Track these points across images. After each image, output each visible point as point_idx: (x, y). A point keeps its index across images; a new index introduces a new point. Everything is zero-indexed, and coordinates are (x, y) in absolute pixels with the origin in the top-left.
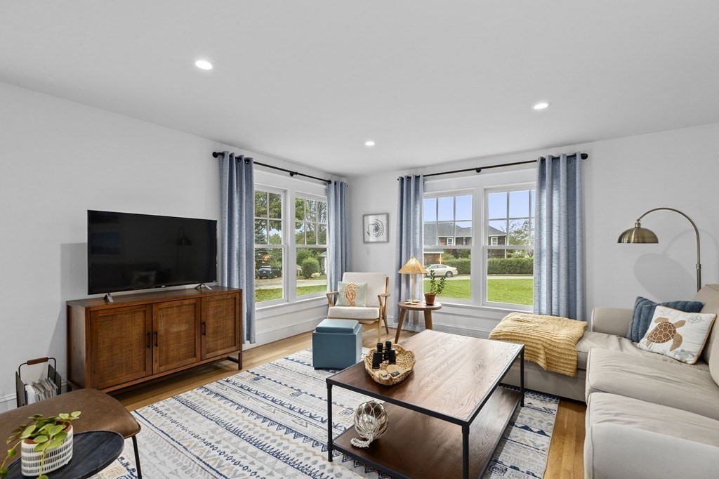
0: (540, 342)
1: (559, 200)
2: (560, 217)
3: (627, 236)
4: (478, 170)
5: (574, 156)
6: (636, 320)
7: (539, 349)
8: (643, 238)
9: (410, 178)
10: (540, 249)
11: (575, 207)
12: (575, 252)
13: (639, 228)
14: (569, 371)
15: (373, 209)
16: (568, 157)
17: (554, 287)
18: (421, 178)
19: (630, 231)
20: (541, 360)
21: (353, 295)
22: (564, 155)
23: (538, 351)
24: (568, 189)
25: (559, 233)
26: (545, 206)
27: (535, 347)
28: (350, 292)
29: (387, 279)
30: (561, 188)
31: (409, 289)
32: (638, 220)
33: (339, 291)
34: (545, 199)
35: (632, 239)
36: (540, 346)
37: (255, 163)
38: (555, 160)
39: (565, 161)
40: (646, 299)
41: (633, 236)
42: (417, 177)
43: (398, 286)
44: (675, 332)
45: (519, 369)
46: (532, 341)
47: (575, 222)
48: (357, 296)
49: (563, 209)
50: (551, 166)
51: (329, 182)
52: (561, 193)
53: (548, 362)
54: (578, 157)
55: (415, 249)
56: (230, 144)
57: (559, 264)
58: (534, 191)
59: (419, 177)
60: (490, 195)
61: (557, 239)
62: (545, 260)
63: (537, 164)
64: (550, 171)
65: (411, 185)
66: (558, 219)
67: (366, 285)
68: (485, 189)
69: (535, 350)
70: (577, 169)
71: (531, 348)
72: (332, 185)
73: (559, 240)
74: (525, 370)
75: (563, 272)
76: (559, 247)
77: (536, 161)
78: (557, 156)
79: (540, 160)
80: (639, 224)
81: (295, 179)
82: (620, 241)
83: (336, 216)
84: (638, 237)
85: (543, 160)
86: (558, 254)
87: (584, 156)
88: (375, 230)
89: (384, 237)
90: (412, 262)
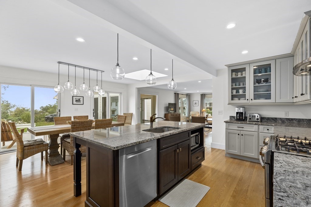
15: (195, 100)
29: (199, 113)
31: (203, 114)
37: (179, 94)
51: (187, 95)
55: (204, 107)
56: (176, 91)
59: (205, 94)
67: (195, 114)
88: (196, 104)
89: (197, 105)
90: (204, 109)
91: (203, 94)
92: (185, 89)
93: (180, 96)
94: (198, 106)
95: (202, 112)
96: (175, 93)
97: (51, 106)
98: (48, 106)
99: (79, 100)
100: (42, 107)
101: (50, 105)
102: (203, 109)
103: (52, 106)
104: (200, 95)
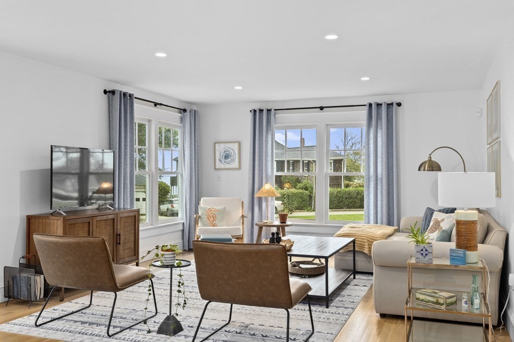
0: (366, 238)
1: (382, 137)
2: (382, 150)
3: (423, 166)
4: (322, 109)
5: (392, 104)
6: (424, 222)
7: (365, 242)
8: (432, 167)
9: (263, 110)
10: (369, 175)
11: (393, 143)
12: (393, 178)
13: (430, 160)
15: (224, 137)
16: (388, 104)
17: (379, 205)
18: (273, 111)
19: (425, 163)
20: (366, 249)
21: (214, 217)
22: (385, 103)
23: (364, 243)
24: (388, 129)
25: (382, 163)
26: (372, 142)
27: (362, 242)
28: (211, 215)
29: (243, 202)
30: (383, 128)
31: (262, 211)
32: (430, 155)
33: (200, 214)
34: (372, 136)
35: (426, 169)
36: (365, 241)
37: (136, 98)
38: (379, 105)
39: (386, 107)
40: (431, 209)
41: (427, 166)
42: (269, 111)
43: (251, 209)
44: (440, 225)
45: (352, 258)
46: (361, 237)
47: (393, 154)
48: (217, 218)
49: (385, 145)
50: (376, 110)
51: (185, 111)
52: (383, 132)
54: (395, 105)
55: (267, 175)
57: (382, 187)
58: (365, 129)
59: (271, 110)
60: (332, 129)
61: (381, 167)
63: (367, 108)
64: (376, 115)
66: (381, 152)
67: (225, 208)
68: (327, 125)
69: (362, 243)
70: (394, 113)
71: (360, 242)
72: (188, 113)
73: (382, 168)
74: (356, 258)
75: (385, 192)
76: (382, 174)
77: (365, 105)
78: (380, 103)
79: (368, 105)
80: (431, 158)
81: (158, 109)
82: (419, 170)
83: (191, 143)
84: (429, 167)
85: (370, 105)
86: (382, 179)
87: (399, 105)
88: (226, 157)
89: (235, 164)
90: (267, 187)
91: (264, 107)
93: (141, 112)
94: (240, 168)
95: (260, 199)
102: (261, 186)
104: (250, 116)
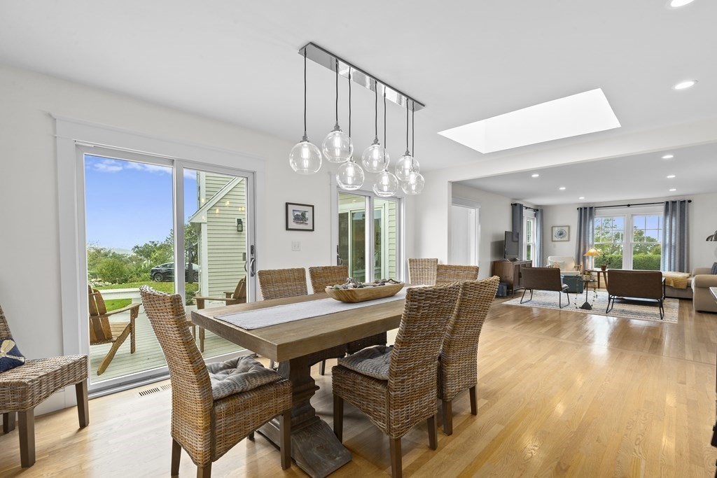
0: (671, 278)
1: (676, 221)
3: (711, 238)
4: (629, 205)
5: (684, 201)
9: (587, 208)
10: (665, 244)
11: (684, 225)
12: (684, 245)
14: (684, 287)
15: (558, 224)
16: (681, 202)
17: (673, 261)
19: (712, 236)
22: (679, 201)
24: (681, 216)
25: (675, 237)
26: (668, 224)
27: (669, 280)
29: (574, 259)
30: (677, 216)
34: (668, 221)
35: (713, 239)
36: (671, 280)
38: (674, 202)
42: (591, 208)
43: (577, 263)
46: (668, 278)
49: (678, 226)
50: (672, 205)
51: (537, 210)
52: (677, 218)
53: (675, 284)
54: (687, 202)
55: (589, 245)
56: (516, 199)
60: (635, 217)
62: (667, 249)
64: (671, 207)
65: (586, 213)
66: (675, 230)
68: (632, 215)
70: (686, 206)
72: (538, 212)
75: (677, 254)
76: (675, 243)
77: (663, 203)
82: (707, 240)
84: (715, 239)
85: (667, 202)
87: (690, 201)
88: (561, 234)
89: (566, 239)
90: (592, 250)
92: (563, 188)
94: (569, 240)
95: (585, 258)
96: (514, 205)
97: (156, 245)
98: (150, 244)
99: (303, 215)
100: (137, 247)
101: (153, 242)
102: (585, 250)
103: (158, 245)
104: (578, 211)
